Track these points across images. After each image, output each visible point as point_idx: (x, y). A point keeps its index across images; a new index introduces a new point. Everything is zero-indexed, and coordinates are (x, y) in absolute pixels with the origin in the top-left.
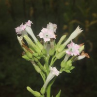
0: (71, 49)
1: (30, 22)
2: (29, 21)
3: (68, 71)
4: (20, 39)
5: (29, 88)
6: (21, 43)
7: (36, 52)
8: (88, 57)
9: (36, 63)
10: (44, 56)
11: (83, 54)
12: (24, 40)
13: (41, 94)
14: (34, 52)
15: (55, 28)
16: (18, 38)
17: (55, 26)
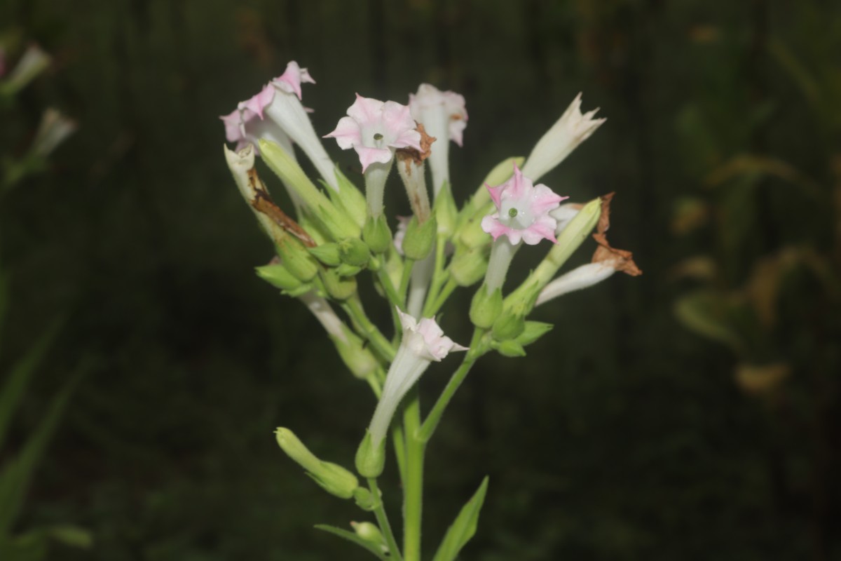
0: (513, 213)
1: (295, 75)
2: (292, 68)
3: (512, 348)
4: (239, 163)
5: (286, 438)
6: (248, 189)
7: (329, 238)
8: (633, 270)
9: (336, 306)
10: (376, 263)
11: (602, 252)
12: (261, 168)
13: (363, 482)
14: (317, 238)
15: (456, 118)
16: (231, 156)
17: (456, 102)
